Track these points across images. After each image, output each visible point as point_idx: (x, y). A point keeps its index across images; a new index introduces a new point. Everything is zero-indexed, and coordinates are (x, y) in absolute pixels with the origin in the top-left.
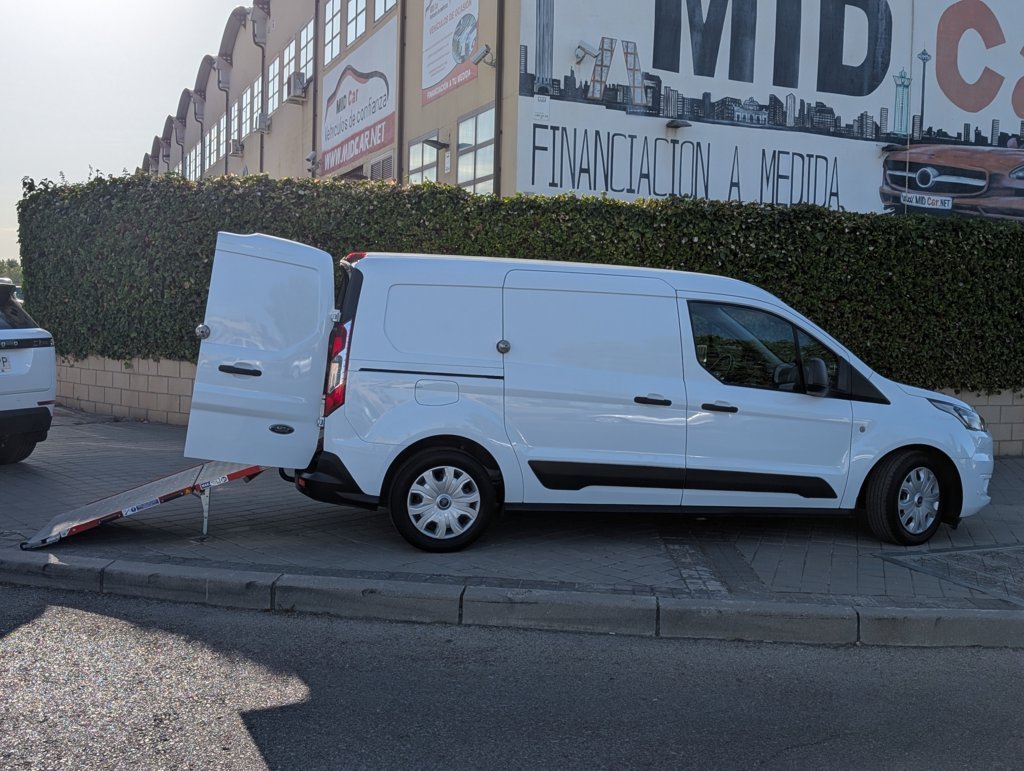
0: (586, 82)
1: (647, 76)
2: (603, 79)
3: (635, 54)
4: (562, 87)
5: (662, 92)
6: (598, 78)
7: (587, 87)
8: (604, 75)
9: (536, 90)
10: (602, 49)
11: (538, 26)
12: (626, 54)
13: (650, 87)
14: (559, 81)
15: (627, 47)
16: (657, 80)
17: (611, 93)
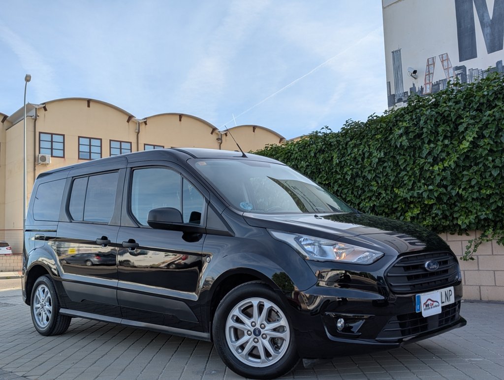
0: (422, 87)
1: (457, 68)
2: (431, 81)
3: (448, 59)
4: (409, 94)
5: (468, 73)
6: (428, 82)
7: (422, 89)
8: (431, 78)
9: (396, 101)
10: (428, 65)
11: (394, 69)
12: (442, 62)
13: (459, 74)
14: (407, 92)
15: (442, 58)
16: (463, 68)
17: (436, 87)
